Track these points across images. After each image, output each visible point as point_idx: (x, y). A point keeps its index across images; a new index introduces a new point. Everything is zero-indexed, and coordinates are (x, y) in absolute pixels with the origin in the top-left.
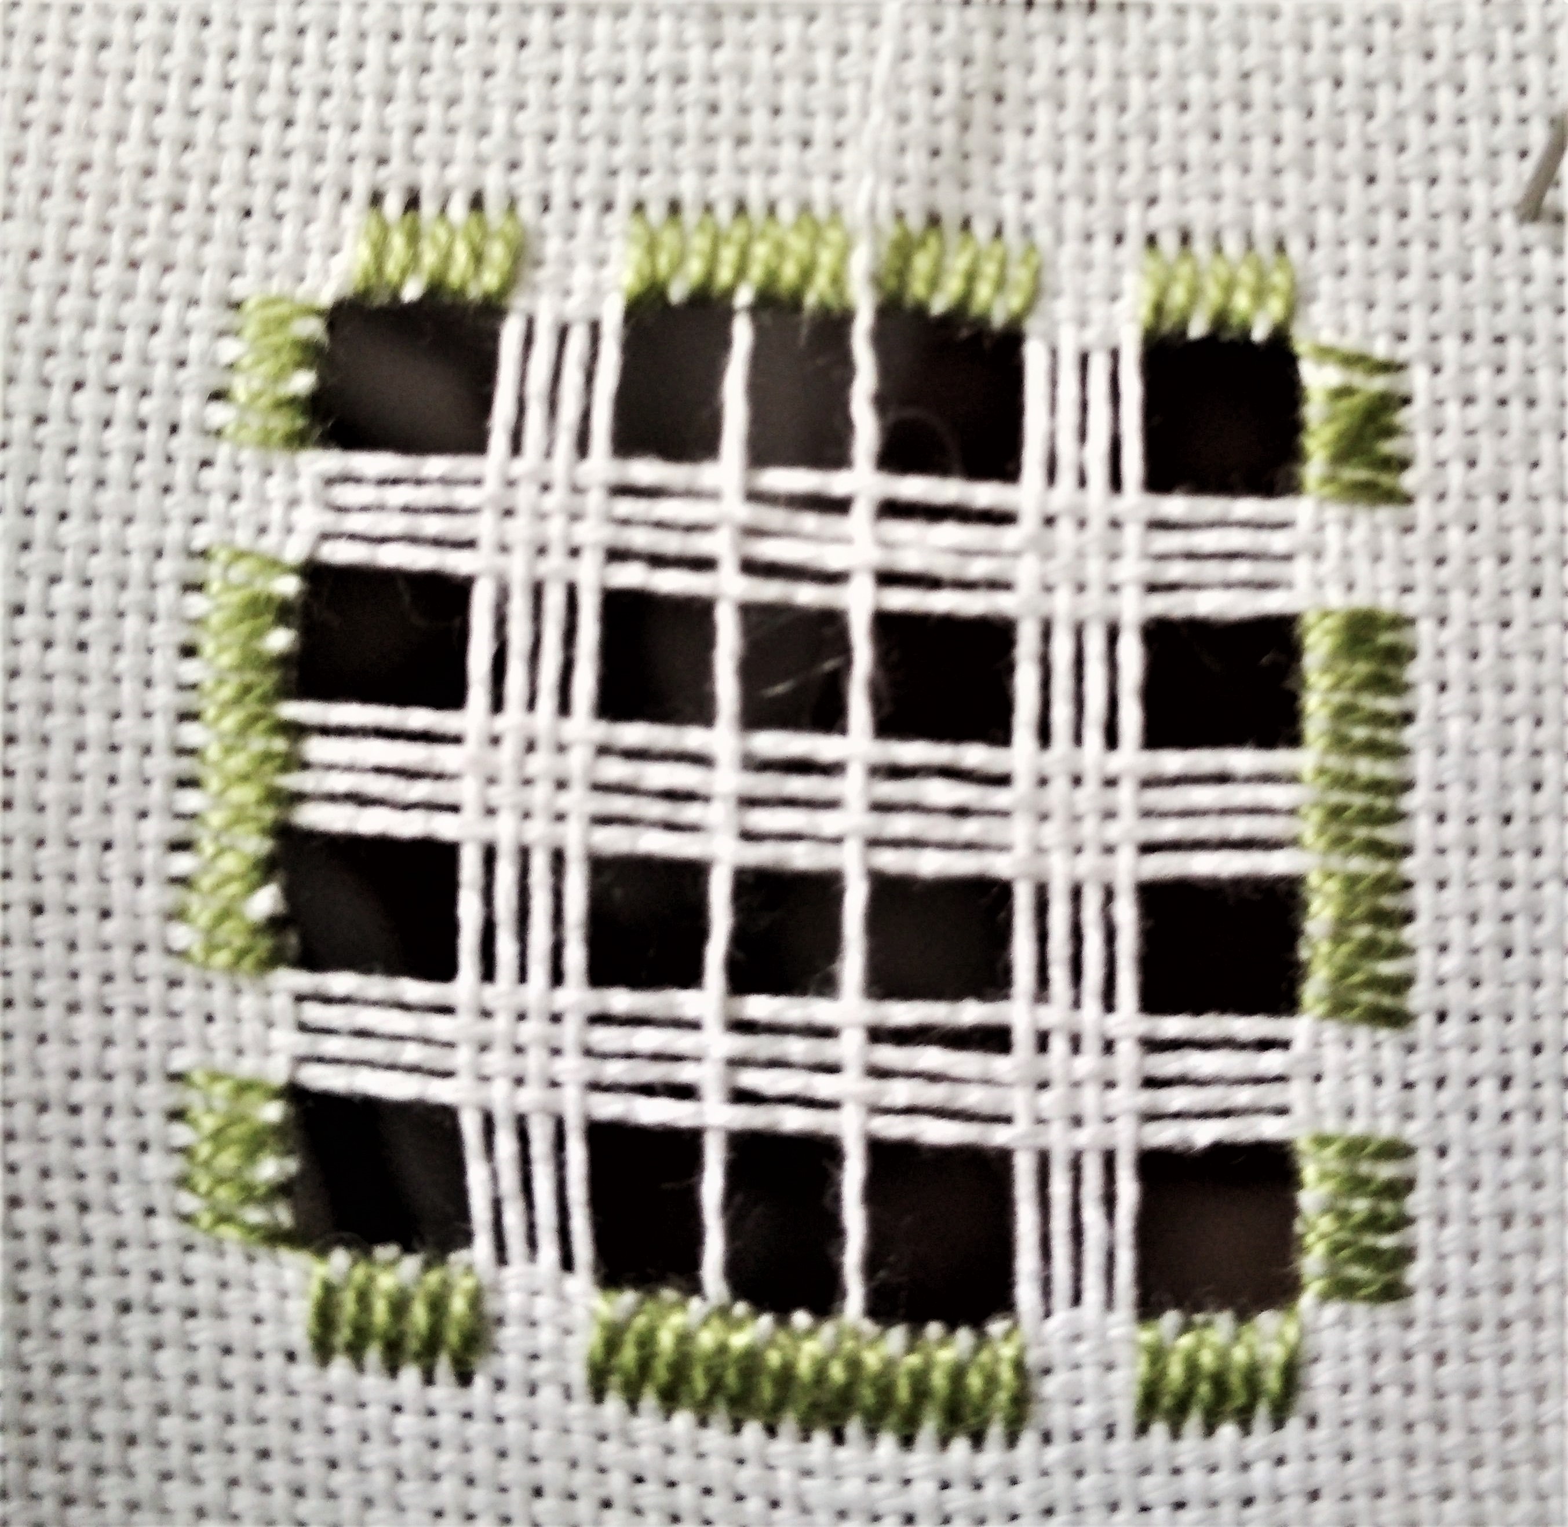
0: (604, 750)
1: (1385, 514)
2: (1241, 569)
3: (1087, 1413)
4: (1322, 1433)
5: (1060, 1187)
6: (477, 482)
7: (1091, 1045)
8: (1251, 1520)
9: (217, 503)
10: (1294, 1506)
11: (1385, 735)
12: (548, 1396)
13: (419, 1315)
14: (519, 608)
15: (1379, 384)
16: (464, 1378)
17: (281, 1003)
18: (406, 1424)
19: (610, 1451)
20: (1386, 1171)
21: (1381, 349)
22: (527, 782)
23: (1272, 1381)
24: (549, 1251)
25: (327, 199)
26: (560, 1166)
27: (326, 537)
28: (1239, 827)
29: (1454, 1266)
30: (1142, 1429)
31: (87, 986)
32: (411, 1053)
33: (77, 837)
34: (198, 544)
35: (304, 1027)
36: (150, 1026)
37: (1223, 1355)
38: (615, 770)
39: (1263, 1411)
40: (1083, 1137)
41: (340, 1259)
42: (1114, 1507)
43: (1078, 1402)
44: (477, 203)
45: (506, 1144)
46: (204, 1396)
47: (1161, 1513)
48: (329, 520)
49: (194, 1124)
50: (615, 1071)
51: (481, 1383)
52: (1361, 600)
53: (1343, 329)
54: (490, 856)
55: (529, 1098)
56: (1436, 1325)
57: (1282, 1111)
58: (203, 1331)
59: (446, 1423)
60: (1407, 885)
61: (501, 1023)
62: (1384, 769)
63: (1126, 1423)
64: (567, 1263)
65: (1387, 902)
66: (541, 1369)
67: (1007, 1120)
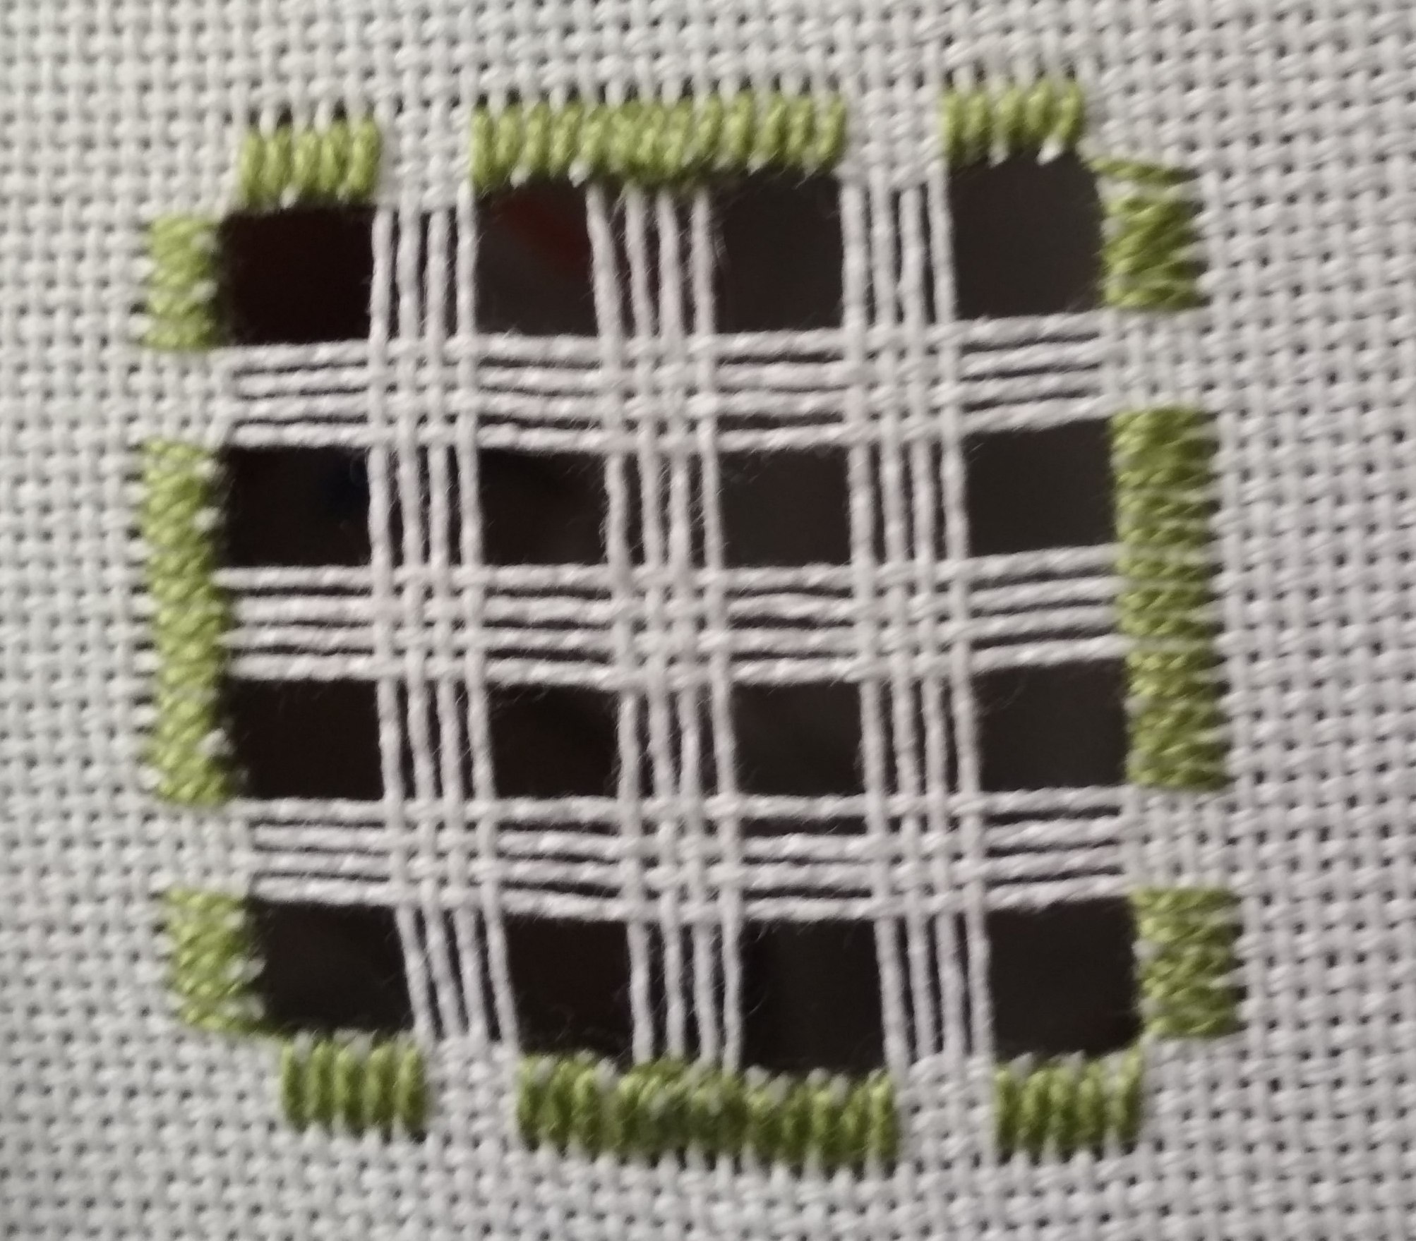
0: (491, 592)
1: (1185, 318)
2: (1050, 382)
3: (954, 1145)
4: (1168, 1156)
5: (917, 949)
6: (362, 364)
7: (937, 822)
8: (1108, 1235)
9: (144, 403)
10: (1145, 1222)
11: (1193, 525)
12: (488, 1149)
13: (372, 1085)
14: (407, 472)
15: (1173, 193)
16: (418, 1137)
17: (237, 828)
18: (371, 1177)
19: (546, 1191)
20: (1218, 919)
21: (1171, 158)
22: (429, 624)
23: (1116, 1109)
24: (478, 1026)
25: (212, 122)
26: (484, 953)
27: (239, 423)
28: (1060, 618)
29: (1283, 1002)
30: (1005, 1158)
31: (76, 824)
32: (349, 863)
33: (59, 698)
34: (133, 439)
35: (260, 848)
36: (133, 854)
37: (1072, 1090)
38: (503, 607)
39: (1111, 1138)
40: (936, 903)
41: (303, 1040)
42: (984, 1226)
43: (946, 1135)
44: (340, 113)
45: (435, 936)
46: (203, 1163)
47: (1025, 1232)
48: (238, 409)
49: (175, 935)
50: (521, 870)
51: (431, 1142)
52: (1164, 400)
53: (1135, 145)
54: (402, 693)
55: (453, 895)
56: (1271, 1055)
57: (1114, 871)
58: (199, 1108)
59: (405, 1175)
60: (1221, 660)
61: (423, 833)
62: (1195, 558)
63: (989, 1153)
64: (494, 1033)
65: (1203, 677)
66: (481, 1125)
67: (866, 894)
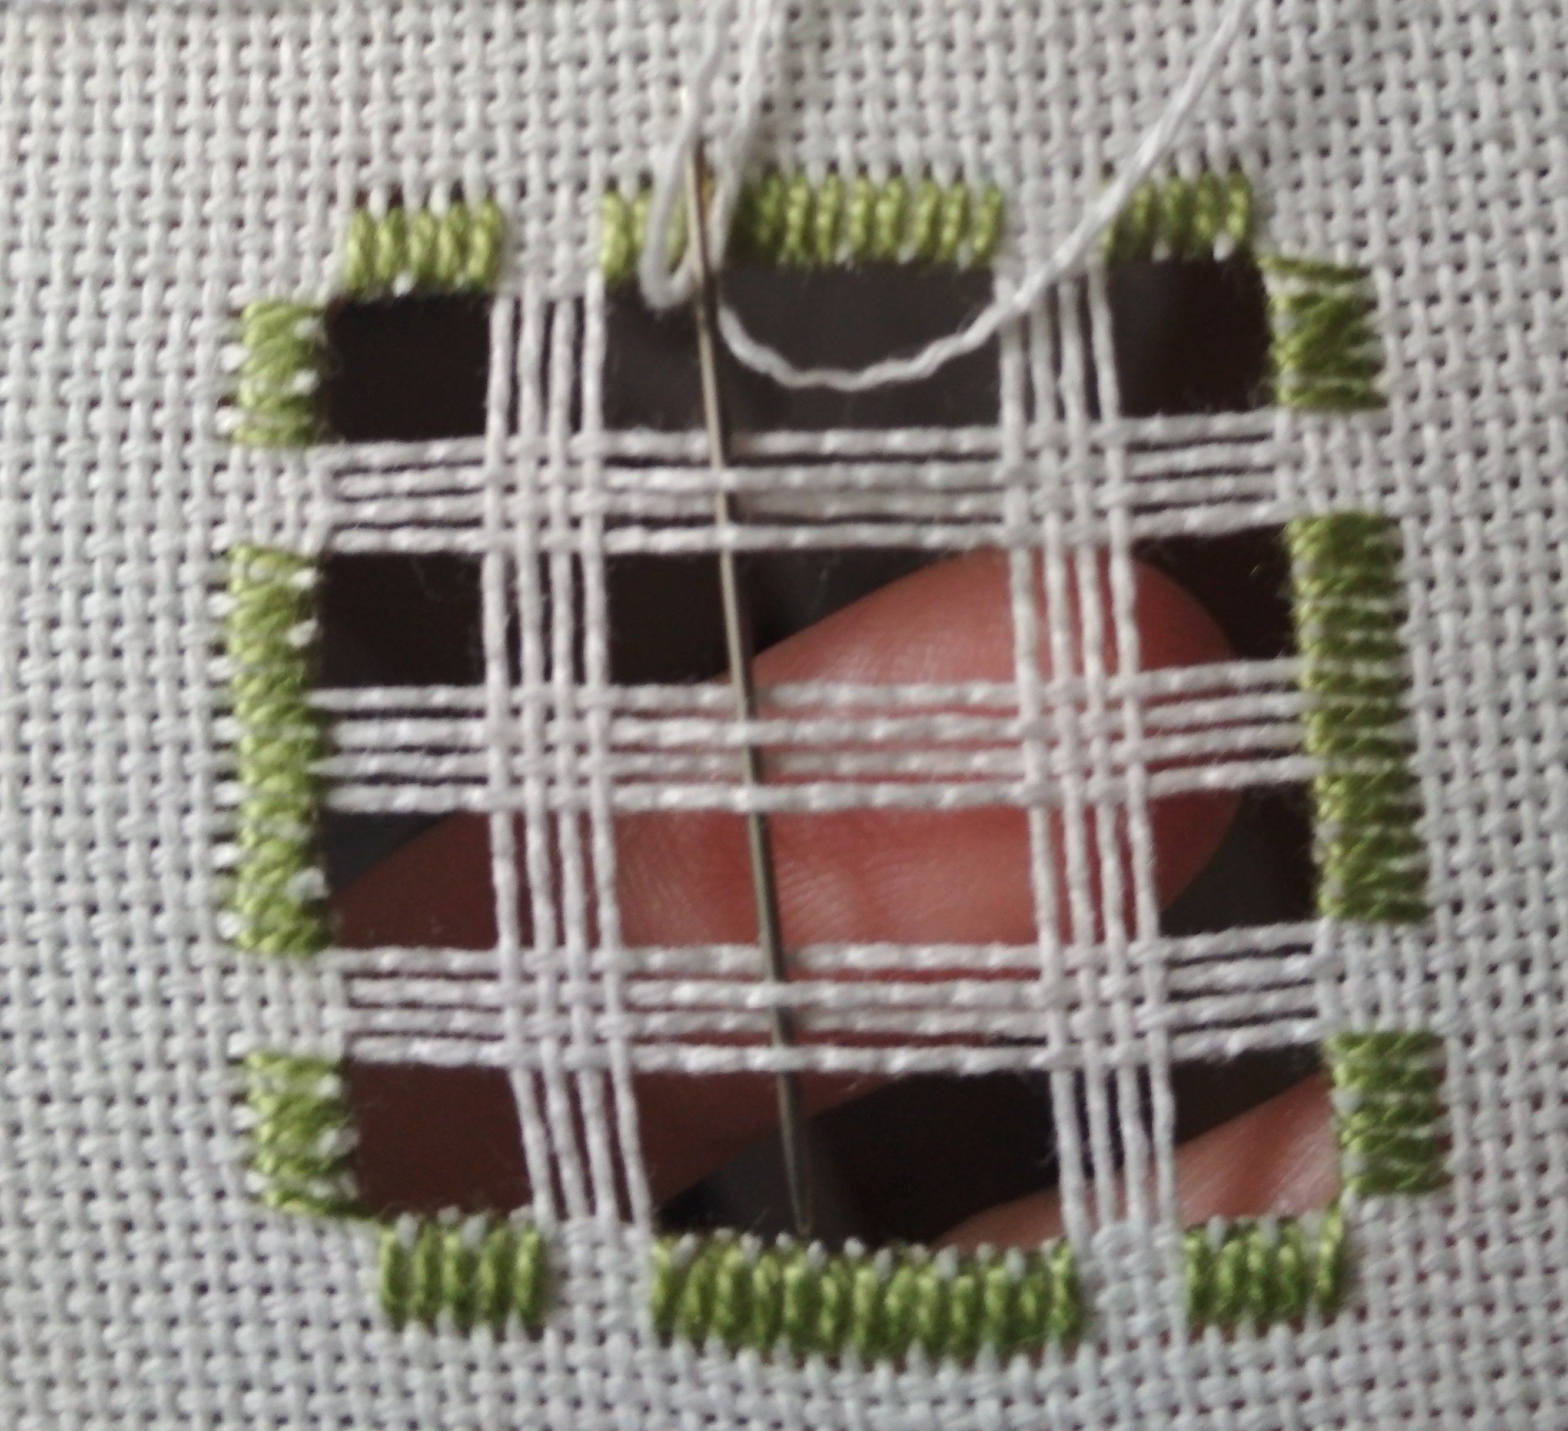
0: (619, 712)
1: (1359, 419)
2: (1223, 484)
3: (1140, 1322)
4: (1372, 1322)
5: (1096, 1105)
6: (478, 462)
7: (1115, 967)
9: (233, 504)
10: (1350, 1395)
11: (1379, 635)
12: (617, 1342)
13: (486, 1274)
14: (526, 579)
15: (1342, 291)
16: (534, 1333)
17: (330, 982)
18: (481, 1379)
19: (680, 1391)
20: (1417, 1064)
21: (1341, 256)
22: (549, 748)
23: (1323, 1281)
24: (606, 1205)
25: (313, 204)
26: (612, 1120)
27: (339, 527)
28: (1244, 738)
29: (1489, 1149)
30: (1195, 1333)
31: (144, 979)
32: (461, 1020)
33: (125, 836)
34: (219, 544)
35: (354, 1003)
36: (207, 1013)
37: (1271, 1257)
38: (631, 730)
39: (1313, 1309)
40: (1115, 1054)
41: (406, 1225)
42: (1174, 1411)
43: (1131, 1311)
44: (457, 194)
45: (557, 1104)
46: (285, 1368)
47: (1220, 1412)
48: (341, 512)
49: (255, 1106)
50: (655, 1023)
51: (551, 1338)
52: (1344, 503)
53: (1303, 241)
54: (519, 824)
55: (576, 1054)
56: (1476, 1208)
57: (1309, 1013)
58: (279, 1305)
59: (519, 1376)
60: (1413, 780)
61: (543, 985)
62: (1380, 670)
63: (1179, 1328)
64: (625, 1213)
65: (1391, 799)
66: (608, 1317)
67: (1041, 1042)
